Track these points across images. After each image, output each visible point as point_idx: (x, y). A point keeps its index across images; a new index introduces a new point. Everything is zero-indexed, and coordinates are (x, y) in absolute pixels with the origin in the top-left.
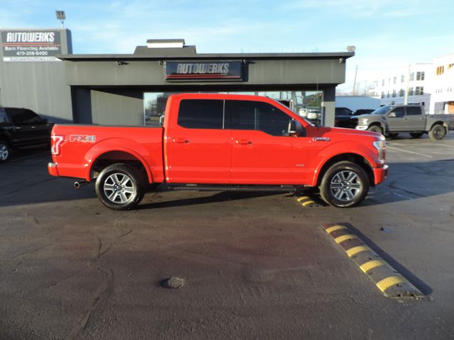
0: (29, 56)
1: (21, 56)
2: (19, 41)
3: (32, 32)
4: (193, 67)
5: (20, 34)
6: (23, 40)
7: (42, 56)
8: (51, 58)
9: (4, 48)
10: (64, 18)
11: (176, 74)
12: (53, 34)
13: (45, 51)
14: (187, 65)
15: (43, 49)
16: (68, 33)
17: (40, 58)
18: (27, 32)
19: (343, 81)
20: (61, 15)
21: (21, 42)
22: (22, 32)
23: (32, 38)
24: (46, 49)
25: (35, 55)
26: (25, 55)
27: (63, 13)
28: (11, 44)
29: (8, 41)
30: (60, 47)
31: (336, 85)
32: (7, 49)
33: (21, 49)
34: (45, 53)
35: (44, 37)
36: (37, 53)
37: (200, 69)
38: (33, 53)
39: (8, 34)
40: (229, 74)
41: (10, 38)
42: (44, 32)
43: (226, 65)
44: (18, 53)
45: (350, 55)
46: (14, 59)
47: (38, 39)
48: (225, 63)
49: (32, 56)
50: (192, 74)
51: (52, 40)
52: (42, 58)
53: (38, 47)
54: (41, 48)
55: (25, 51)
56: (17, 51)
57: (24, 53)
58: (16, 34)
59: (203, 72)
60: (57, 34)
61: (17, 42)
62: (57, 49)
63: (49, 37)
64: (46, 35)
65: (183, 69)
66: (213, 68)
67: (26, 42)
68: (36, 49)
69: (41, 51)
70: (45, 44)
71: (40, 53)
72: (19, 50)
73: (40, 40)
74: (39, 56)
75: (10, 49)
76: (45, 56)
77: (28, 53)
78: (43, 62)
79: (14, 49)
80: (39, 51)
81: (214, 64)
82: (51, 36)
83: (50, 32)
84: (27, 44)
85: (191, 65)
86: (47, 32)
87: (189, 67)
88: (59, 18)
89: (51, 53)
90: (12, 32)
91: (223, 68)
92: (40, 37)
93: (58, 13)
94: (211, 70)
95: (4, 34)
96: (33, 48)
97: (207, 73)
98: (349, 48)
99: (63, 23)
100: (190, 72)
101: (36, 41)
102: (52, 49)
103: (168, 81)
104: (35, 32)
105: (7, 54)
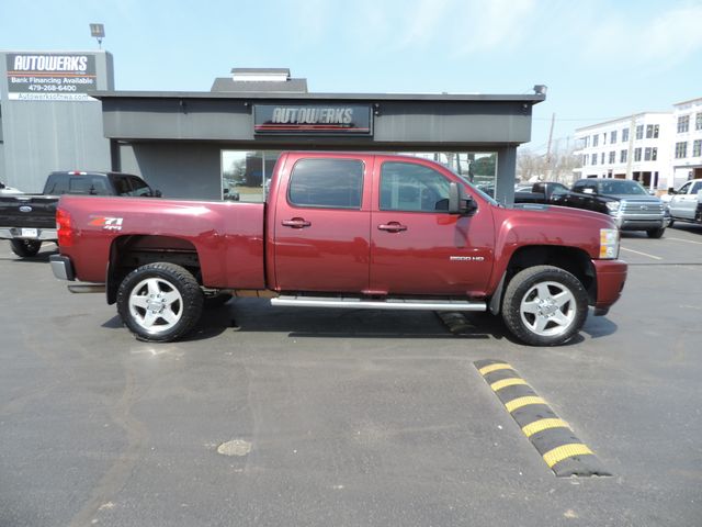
0: (48, 92)
1: (36, 91)
2: (33, 68)
3: (54, 55)
4: (297, 113)
5: (34, 58)
6: (39, 68)
7: (67, 92)
8: (82, 95)
9: (9, 79)
10: (102, 34)
11: (270, 122)
12: (86, 59)
13: (71, 84)
14: (289, 109)
15: (70, 81)
16: (109, 57)
17: (63, 95)
18: (45, 55)
19: (527, 139)
20: (98, 31)
21: (36, 70)
22: (39, 55)
23: (52, 65)
24: (74, 81)
25: (57, 91)
26: (42, 91)
27: (101, 27)
28: (21, 74)
29: (16, 68)
30: (94, 79)
31: (517, 144)
32: (14, 80)
33: (36, 81)
34: (72, 88)
35: (71, 64)
36: (60, 88)
37: (308, 115)
38: (54, 88)
39: (17, 58)
40: (352, 125)
41: (20, 64)
42: (70, 55)
43: (348, 111)
44: (31, 88)
45: (540, 99)
46: (24, 94)
47: (62, 66)
48: (346, 107)
49: (52, 91)
50: (295, 123)
51: (84, 67)
52: (68, 95)
53: (62, 79)
54: (65, 80)
55: (42, 85)
56: (29, 84)
57: (40, 88)
58: (29, 58)
59: (312, 121)
60: (91, 59)
61: (30, 70)
62: (91, 81)
64: (74, 61)
65: (282, 115)
66: (329, 115)
67: (45, 70)
68: (59, 81)
69: (66, 84)
70: (72, 74)
71: (65, 88)
72: (33, 83)
73: (64, 68)
74: (63, 91)
75: (19, 81)
76: (72, 92)
77: (47, 88)
78: (69, 102)
79: (25, 80)
80: (63, 84)
81: (330, 110)
82: (81, 62)
83: (80, 56)
84: (45, 74)
85: (294, 110)
86: (76, 56)
87: (291, 113)
88: (94, 35)
89: (80, 89)
90: (23, 55)
91: (344, 116)
92: (65, 63)
93: (93, 26)
94: (324, 118)
95: (11, 58)
96: (53, 81)
97: (317, 123)
98: (538, 89)
99: (100, 42)
100: (292, 121)
101: (59, 69)
102: (83, 81)
103: (259, 134)
104: (58, 55)
105: (14, 88)
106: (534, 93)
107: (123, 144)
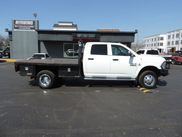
0: (24, 29)
1: (21, 29)
4: (82, 35)
5: (20, 21)
6: (22, 24)
7: (28, 29)
10: (36, 16)
11: (76, 37)
12: (33, 22)
14: (81, 34)
15: (29, 27)
16: (38, 21)
18: (23, 21)
19: (134, 41)
20: (35, 15)
21: (21, 24)
22: (21, 21)
23: (25, 23)
24: (30, 27)
25: (26, 29)
26: (22, 29)
27: (36, 14)
28: (17, 25)
29: (16, 23)
30: (35, 26)
31: (131, 43)
32: (15, 26)
33: (21, 26)
34: (29, 28)
36: (26, 28)
37: (85, 36)
38: (25, 28)
39: (16, 21)
40: (95, 38)
41: (17, 22)
42: (29, 21)
43: (94, 35)
44: (19, 28)
46: (18, 30)
47: (27, 23)
48: (93, 34)
50: (82, 37)
51: (32, 24)
53: (27, 26)
54: (28, 27)
55: (22, 27)
56: (19, 27)
57: (22, 28)
59: (86, 37)
61: (19, 24)
63: (31, 23)
65: (79, 35)
66: (90, 36)
68: (26, 27)
70: (29, 25)
71: (28, 28)
73: (28, 24)
74: (27, 29)
75: (17, 26)
76: (29, 29)
78: (28, 32)
79: (18, 26)
80: (27, 27)
81: (90, 35)
82: (32, 22)
83: (31, 21)
84: (23, 25)
85: (82, 34)
86: (30, 21)
87: (81, 35)
88: (35, 16)
89: (31, 29)
90: (18, 20)
91: (93, 36)
92: (28, 23)
93: (34, 14)
94: (89, 36)
95: (15, 21)
96: (25, 27)
97: (87, 37)
98: (136, 30)
99: (36, 18)
100: (81, 37)
101: (26, 24)
102: (32, 27)
103: (74, 40)
104: (26, 21)
105: (15, 28)
106: (135, 31)
107: (41, 41)
